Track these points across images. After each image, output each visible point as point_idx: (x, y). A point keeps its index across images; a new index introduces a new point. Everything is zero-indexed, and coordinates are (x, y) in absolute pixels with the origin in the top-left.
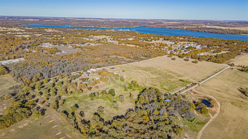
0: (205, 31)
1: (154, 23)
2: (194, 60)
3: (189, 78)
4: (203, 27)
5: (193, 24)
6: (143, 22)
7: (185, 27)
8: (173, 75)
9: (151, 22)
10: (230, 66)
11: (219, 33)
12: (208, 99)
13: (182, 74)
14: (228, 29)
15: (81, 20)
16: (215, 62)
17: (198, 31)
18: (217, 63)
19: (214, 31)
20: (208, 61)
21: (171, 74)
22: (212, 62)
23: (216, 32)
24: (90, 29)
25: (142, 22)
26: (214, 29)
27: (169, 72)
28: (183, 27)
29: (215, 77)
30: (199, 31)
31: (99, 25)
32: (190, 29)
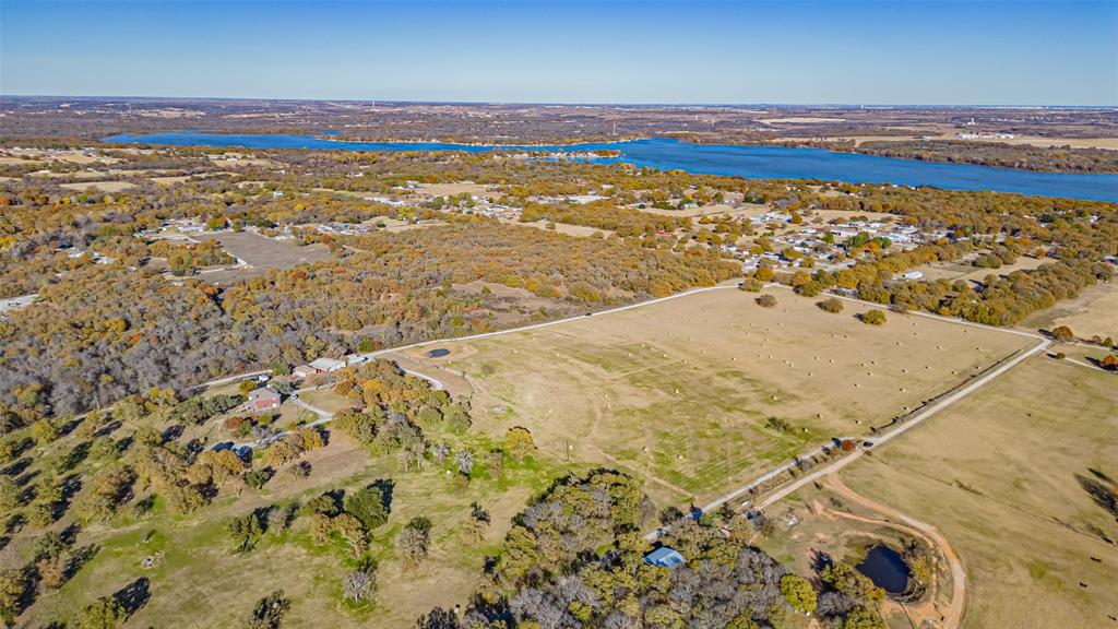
0: (949, 159)
1: (719, 120)
2: (867, 307)
3: (824, 412)
4: (943, 138)
5: (898, 125)
6: (668, 117)
7: (859, 141)
8: (744, 390)
9: (705, 119)
10: (1047, 342)
11: (1017, 165)
12: (902, 541)
13: (788, 385)
14: (1063, 148)
15: (391, 110)
16: (974, 316)
17: (919, 158)
18: (982, 322)
19: (994, 155)
20: (939, 314)
21: (732, 383)
22: (959, 320)
23: (1002, 164)
24: (416, 153)
25: (662, 116)
26: (997, 145)
27: (723, 375)
28: (848, 139)
29: (964, 402)
30: (925, 156)
31: (462, 135)
32: (882, 148)
